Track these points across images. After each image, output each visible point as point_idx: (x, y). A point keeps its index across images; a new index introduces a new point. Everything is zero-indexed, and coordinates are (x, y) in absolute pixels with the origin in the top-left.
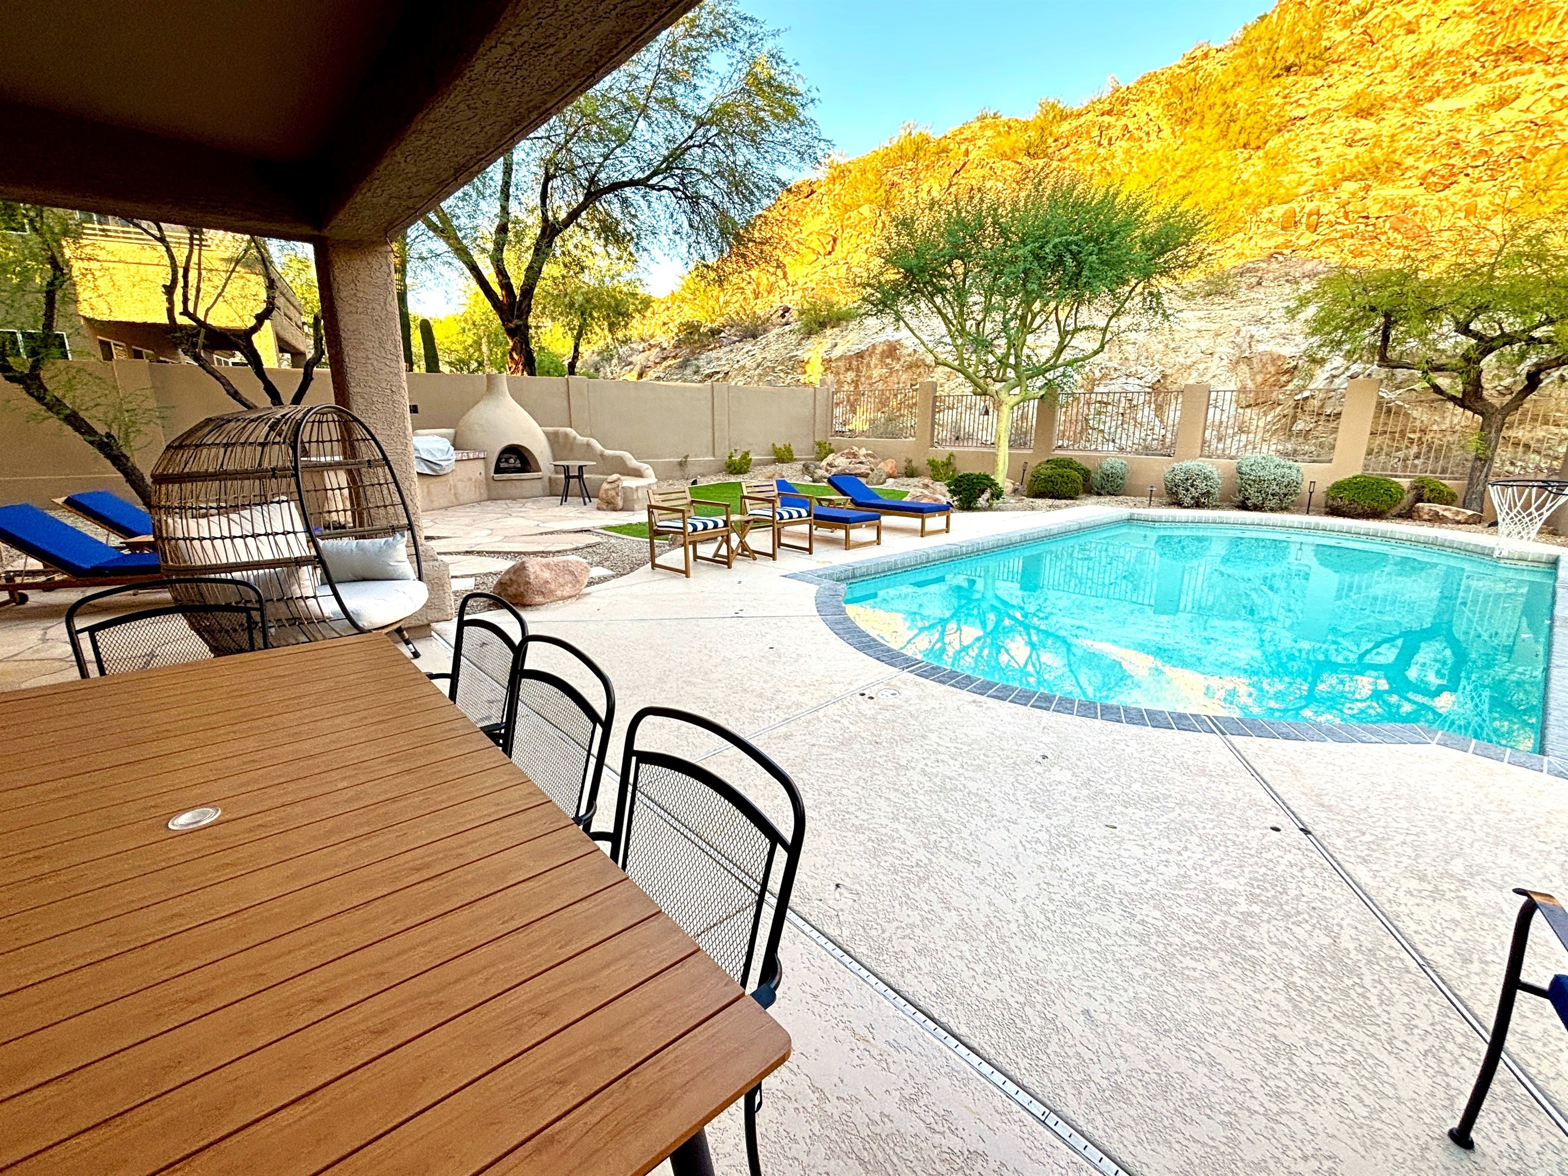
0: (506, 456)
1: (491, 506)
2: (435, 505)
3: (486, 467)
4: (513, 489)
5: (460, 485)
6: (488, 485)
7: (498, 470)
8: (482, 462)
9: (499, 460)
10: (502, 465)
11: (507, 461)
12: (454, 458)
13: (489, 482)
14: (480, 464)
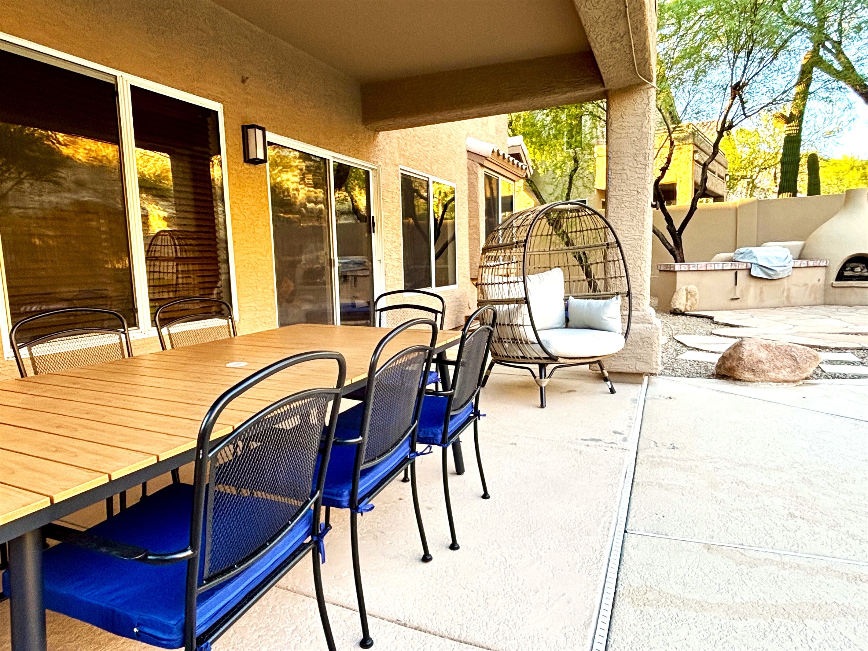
0: (853, 265)
1: (823, 310)
2: (766, 304)
3: (827, 274)
4: (851, 296)
5: (794, 290)
6: (825, 290)
7: (840, 277)
8: (824, 270)
9: (843, 268)
10: (846, 274)
11: (852, 269)
12: (792, 264)
13: (828, 288)
14: (821, 272)
